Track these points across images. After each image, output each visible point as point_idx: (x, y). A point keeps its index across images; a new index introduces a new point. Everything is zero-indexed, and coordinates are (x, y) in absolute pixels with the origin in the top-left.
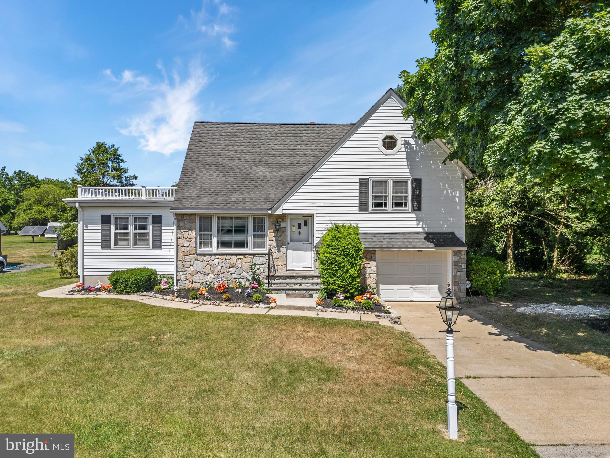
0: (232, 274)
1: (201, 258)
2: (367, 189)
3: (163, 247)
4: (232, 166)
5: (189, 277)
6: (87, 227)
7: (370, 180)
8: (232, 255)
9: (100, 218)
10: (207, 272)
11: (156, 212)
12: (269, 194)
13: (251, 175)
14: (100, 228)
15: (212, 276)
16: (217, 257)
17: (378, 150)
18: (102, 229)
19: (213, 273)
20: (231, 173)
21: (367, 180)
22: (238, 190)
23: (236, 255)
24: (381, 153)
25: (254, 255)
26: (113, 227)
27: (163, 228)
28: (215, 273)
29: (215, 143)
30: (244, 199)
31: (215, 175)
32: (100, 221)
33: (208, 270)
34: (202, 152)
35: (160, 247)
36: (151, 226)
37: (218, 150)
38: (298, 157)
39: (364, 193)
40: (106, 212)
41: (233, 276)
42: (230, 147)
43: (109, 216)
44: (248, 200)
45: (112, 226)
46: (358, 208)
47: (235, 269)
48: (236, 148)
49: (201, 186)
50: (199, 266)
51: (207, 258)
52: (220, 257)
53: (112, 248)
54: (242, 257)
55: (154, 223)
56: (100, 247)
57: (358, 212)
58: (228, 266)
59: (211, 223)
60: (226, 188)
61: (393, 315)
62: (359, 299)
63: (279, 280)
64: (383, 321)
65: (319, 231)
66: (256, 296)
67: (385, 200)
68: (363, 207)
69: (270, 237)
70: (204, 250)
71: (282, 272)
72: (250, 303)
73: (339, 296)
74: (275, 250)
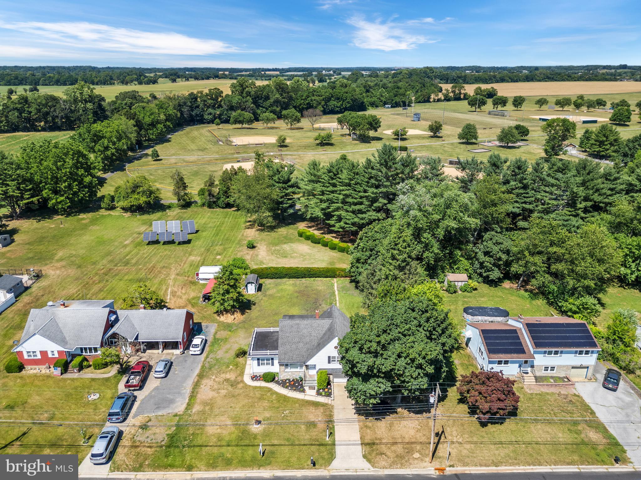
3: (274, 366)
4: (292, 343)
5: (283, 377)
7: (331, 356)
10: (288, 376)
12: (304, 356)
13: (298, 347)
20: (292, 346)
22: (295, 354)
25: (300, 372)
27: (274, 361)
30: (297, 358)
36: (271, 361)
38: (312, 337)
39: (329, 359)
41: (295, 376)
46: (327, 363)
50: (286, 374)
54: (297, 372)
60: (292, 353)
61: (333, 398)
62: (326, 390)
63: (307, 382)
64: (330, 400)
65: (317, 368)
66: (301, 389)
67: (335, 361)
68: (329, 362)
69: (304, 367)
70: (287, 370)
71: (307, 376)
72: (300, 391)
73: (321, 391)
74: (306, 371)
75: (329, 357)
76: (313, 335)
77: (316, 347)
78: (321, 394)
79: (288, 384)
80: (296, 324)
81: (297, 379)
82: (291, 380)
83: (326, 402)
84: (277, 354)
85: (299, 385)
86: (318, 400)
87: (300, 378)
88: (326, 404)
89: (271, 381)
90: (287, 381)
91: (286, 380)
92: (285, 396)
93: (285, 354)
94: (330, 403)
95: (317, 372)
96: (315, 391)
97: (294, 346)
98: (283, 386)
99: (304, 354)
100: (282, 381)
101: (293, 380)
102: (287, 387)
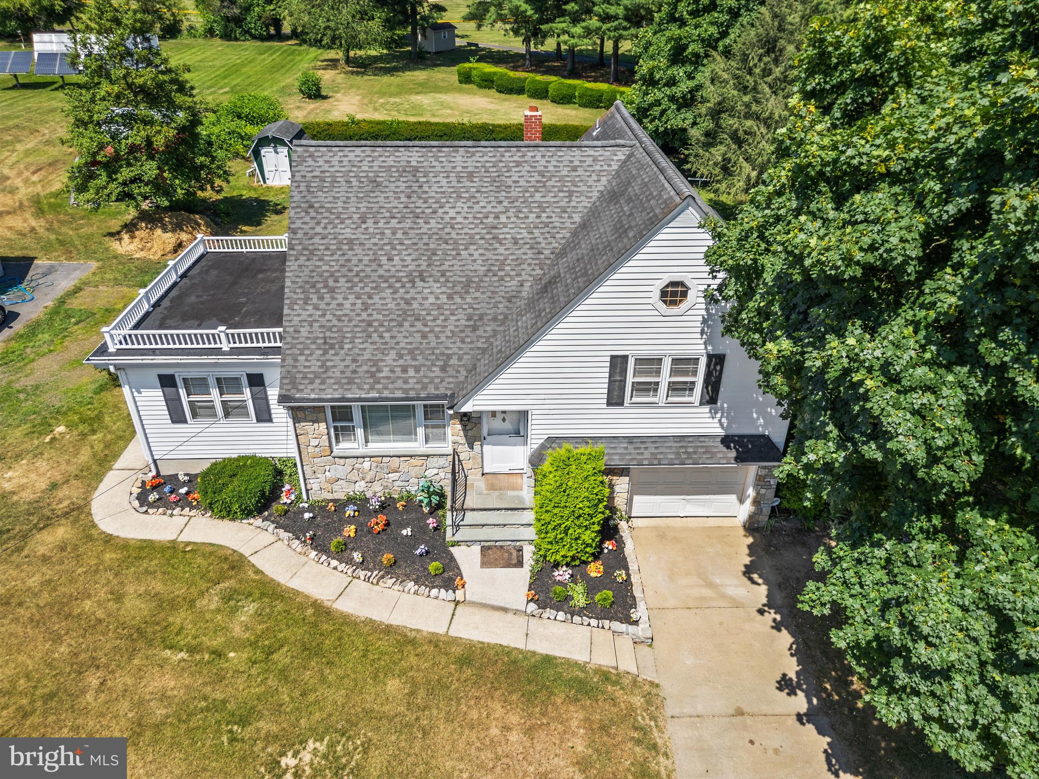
0: (393, 481)
1: (342, 461)
2: (624, 371)
3: (274, 420)
4: (376, 279)
5: (325, 486)
6: (138, 393)
7: (630, 357)
8: (391, 456)
9: (157, 379)
10: (354, 479)
11: (253, 369)
12: (449, 357)
13: (415, 305)
14: (161, 394)
15: (361, 483)
16: (367, 459)
17: (650, 307)
18: (164, 396)
19: (363, 480)
20: (376, 299)
21: (625, 358)
22: (393, 345)
23: (399, 456)
24: (656, 313)
25: (427, 456)
26: (182, 392)
28: (367, 480)
29: (340, 210)
30: (405, 370)
31: (347, 305)
32: (158, 384)
33: (354, 476)
34: (317, 240)
35: (270, 422)
36: (248, 390)
37: (348, 233)
38: (501, 250)
39: (618, 378)
40: (166, 371)
41: (397, 483)
42: (370, 223)
43: (173, 376)
44: (411, 373)
45: (180, 390)
46: (605, 401)
47: (398, 474)
48: (381, 225)
49: (325, 338)
50: (339, 470)
51: (350, 462)
52: (372, 459)
53: (189, 422)
54: (408, 458)
55: (251, 384)
56: (169, 421)
57: (605, 406)
58: (386, 470)
59: (351, 410)
60: (370, 341)
61: (642, 631)
62: (595, 570)
63: (470, 517)
64: (625, 644)
65: (537, 434)
66: (434, 566)
67: (653, 388)
68: (615, 398)
69: (454, 431)
70: (345, 446)
71: (475, 479)
72: (426, 580)
73: (563, 574)
74: (463, 449)
75: (618, 364)
76: (505, 233)
77: (531, 304)
78: (563, 603)
79: (350, 530)
80: (402, 172)
81: (409, 499)
82: (374, 504)
83: (603, 659)
84: (276, 351)
85: (421, 531)
86: (541, 647)
87: (429, 491)
88: (605, 676)
89: (248, 513)
90: (350, 511)
91: (340, 505)
92: (322, 611)
93: (328, 346)
94: (628, 665)
95: (536, 460)
96: (523, 575)
97: (386, 300)
98: (319, 545)
99: (454, 348)
100: (318, 508)
101: (386, 505)
102: (342, 553)
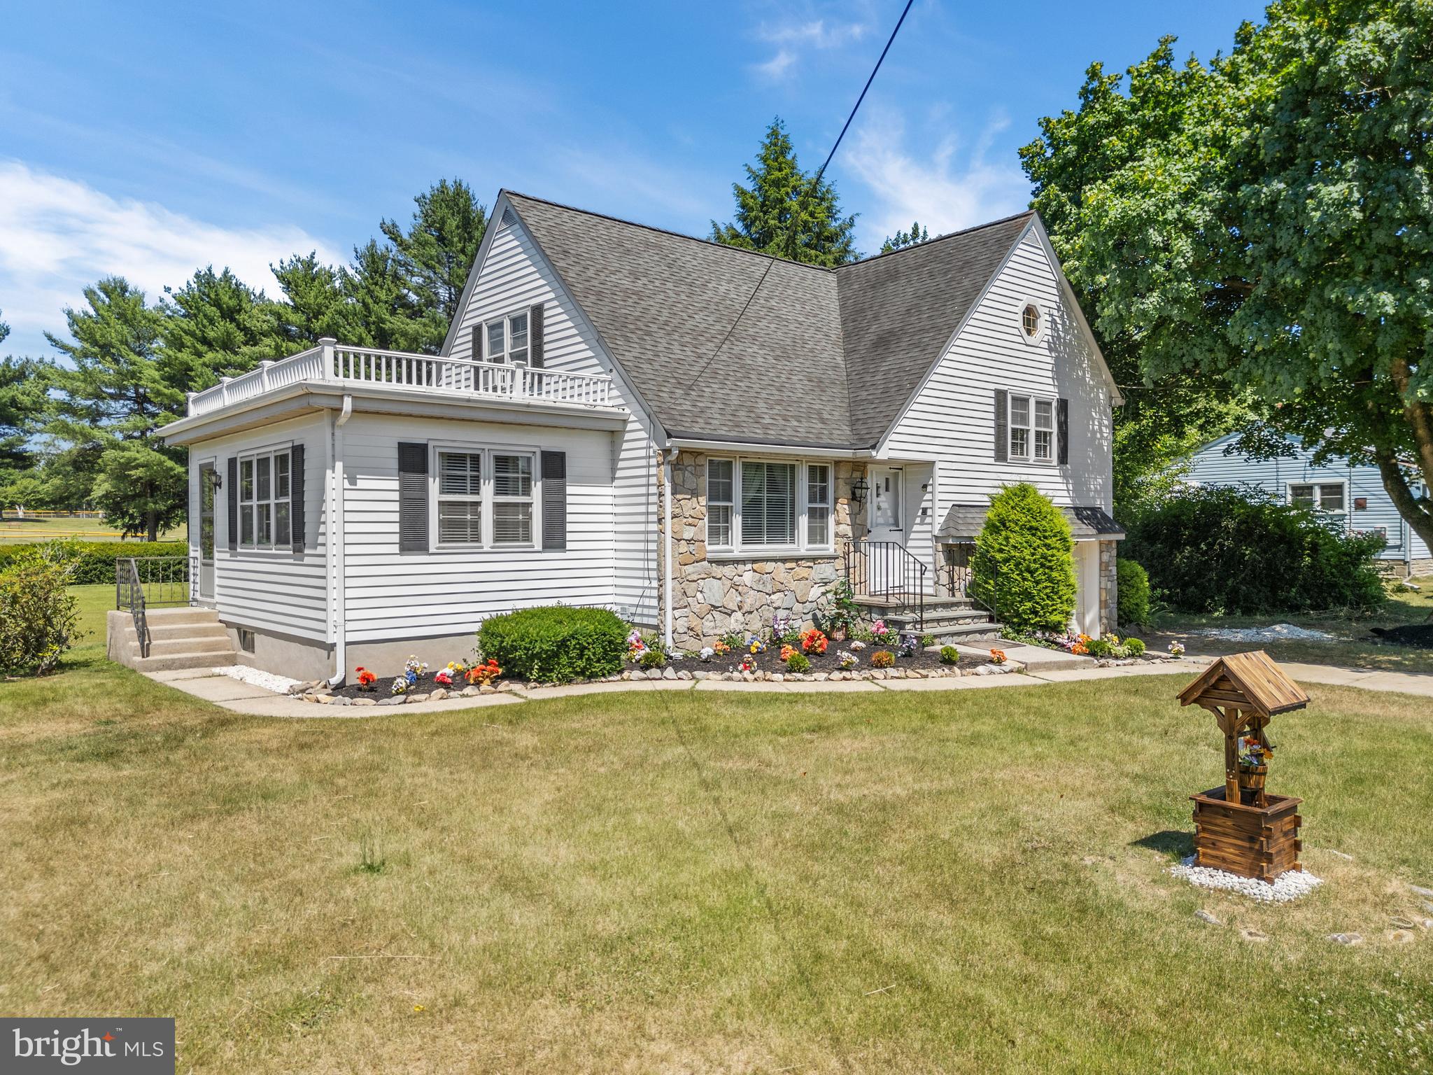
0: (776, 608)
1: (718, 570)
2: (1005, 414)
3: (569, 546)
5: (695, 622)
6: (353, 481)
7: (1009, 394)
8: (775, 560)
9: (395, 454)
10: (730, 606)
11: (552, 442)
14: (395, 485)
15: (738, 615)
16: (749, 566)
17: (1017, 332)
18: (402, 490)
19: (740, 608)
21: (1005, 395)
23: (784, 560)
24: (1021, 340)
25: (814, 559)
26: (434, 485)
27: (569, 490)
28: (746, 608)
32: (395, 464)
33: (732, 601)
35: (561, 546)
36: (539, 484)
39: (1002, 422)
40: (416, 434)
41: (779, 614)
43: (424, 448)
45: (431, 480)
46: (992, 454)
47: (781, 595)
50: (714, 591)
51: (728, 570)
52: (756, 566)
53: (432, 550)
54: (793, 565)
55: (546, 474)
56: (396, 549)
57: (992, 461)
58: (769, 589)
59: (731, 478)
67: (1024, 439)
68: (1001, 450)
75: (1000, 396)
